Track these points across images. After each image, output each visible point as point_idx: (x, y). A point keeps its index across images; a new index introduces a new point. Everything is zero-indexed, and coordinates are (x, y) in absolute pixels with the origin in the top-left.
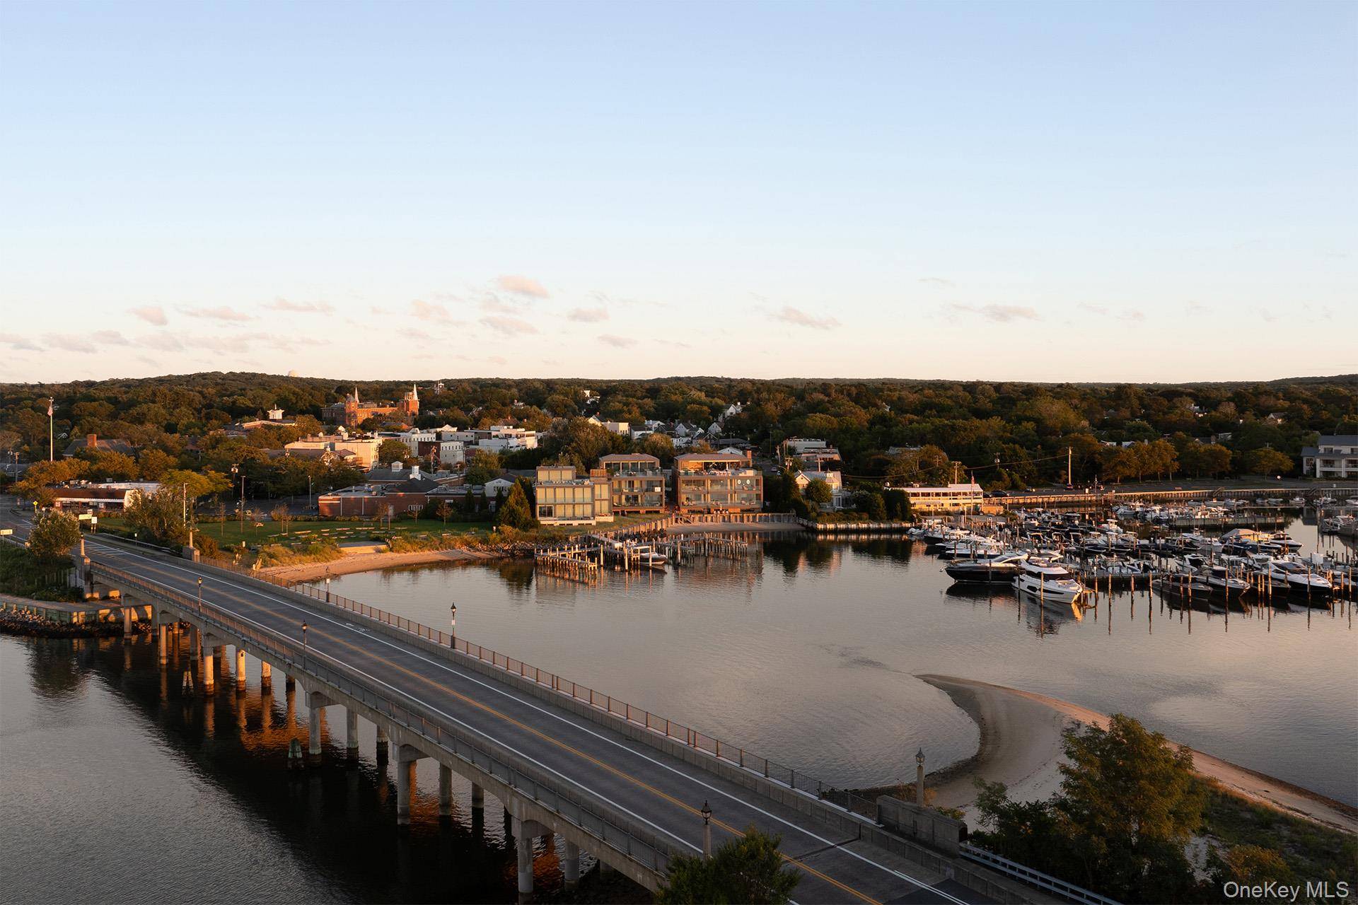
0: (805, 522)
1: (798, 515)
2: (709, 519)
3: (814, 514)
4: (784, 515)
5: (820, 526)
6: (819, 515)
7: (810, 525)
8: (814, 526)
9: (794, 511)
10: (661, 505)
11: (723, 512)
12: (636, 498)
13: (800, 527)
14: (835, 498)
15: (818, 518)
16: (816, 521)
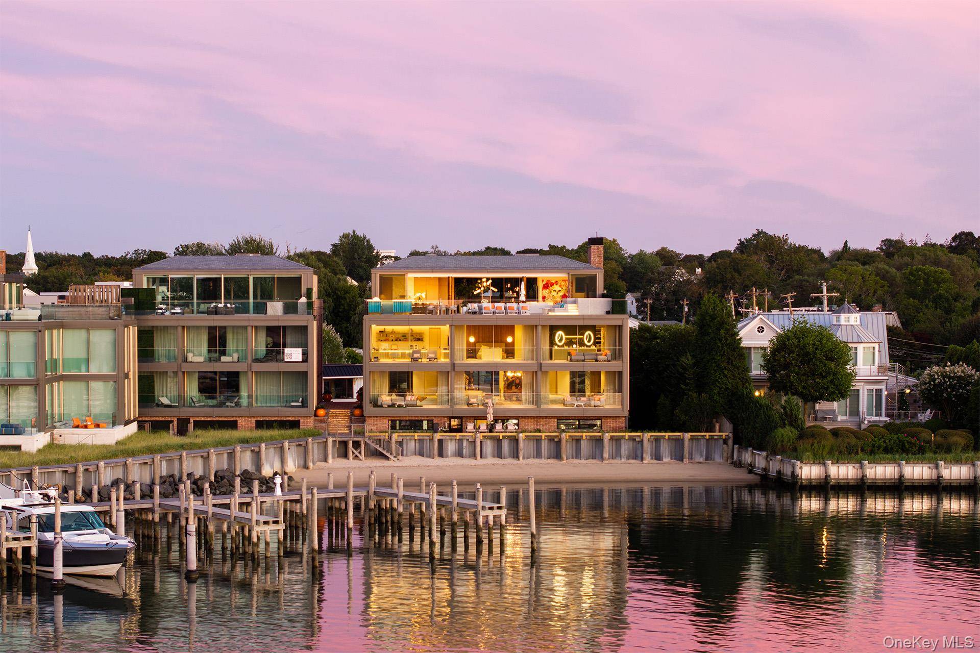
0: (760, 460)
1: (740, 440)
2: (451, 447)
3: (787, 433)
4: (692, 439)
5: (809, 471)
6: (804, 434)
7: (775, 466)
8: (787, 470)
9: (728, 426)
10: (304, 404)
11: (499, 427)
12: (232, 381)
13: (740, 475)
14: (864, 391)
15: (801, 445)
16: (795, 453)
